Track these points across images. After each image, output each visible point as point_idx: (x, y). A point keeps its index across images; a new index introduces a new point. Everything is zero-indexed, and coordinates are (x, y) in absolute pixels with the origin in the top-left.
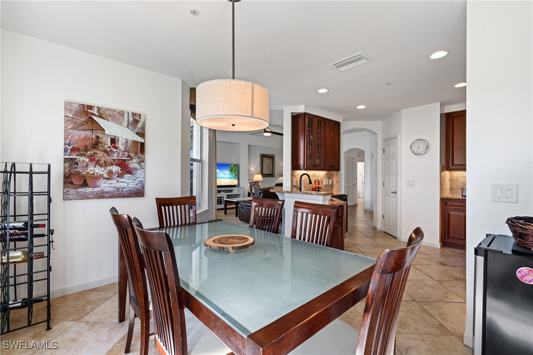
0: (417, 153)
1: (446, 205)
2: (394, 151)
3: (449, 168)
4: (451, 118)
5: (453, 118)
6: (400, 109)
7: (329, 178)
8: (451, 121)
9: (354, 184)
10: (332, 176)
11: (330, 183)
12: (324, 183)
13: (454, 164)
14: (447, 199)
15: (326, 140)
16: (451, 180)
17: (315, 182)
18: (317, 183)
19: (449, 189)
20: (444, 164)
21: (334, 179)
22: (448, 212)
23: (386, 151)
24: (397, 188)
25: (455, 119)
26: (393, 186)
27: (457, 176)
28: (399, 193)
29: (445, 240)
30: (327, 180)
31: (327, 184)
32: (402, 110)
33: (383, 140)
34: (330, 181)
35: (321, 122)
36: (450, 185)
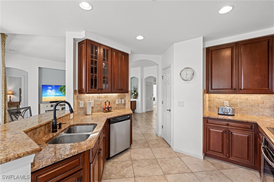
0: (186, 79)
1: (207, 122)
2: (169, 78)
3: (209, 91)
4: (210, 51)
5: (212, 51)
6: (173, 44)
7: (121, 99)
8: (210, 54)
9: (151, 98)
10: (125, 96)
11: (123, 102)
12: (117, 103)
13: (213, 88)
14: (208, 118)
15: (113, 67)
16: (209, 100)
17: (105, 103)
18: (107, 103)
19: (208, 107)
20: (205, 88)
21: (126, 99)
22: (209, 129)
23: (164, 78)
24: (171, 107)
25: (213, 52)
26: (168, 105)
27: (213, 98)
28: (172, 110)
29: (207, 151)
30: (120, 100)
31: (120, 103)
32: (174, 44)
33: (162, 69)
34: (123, 100)
35: (107, 51)
36: (209, 104)
